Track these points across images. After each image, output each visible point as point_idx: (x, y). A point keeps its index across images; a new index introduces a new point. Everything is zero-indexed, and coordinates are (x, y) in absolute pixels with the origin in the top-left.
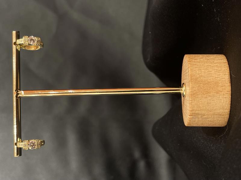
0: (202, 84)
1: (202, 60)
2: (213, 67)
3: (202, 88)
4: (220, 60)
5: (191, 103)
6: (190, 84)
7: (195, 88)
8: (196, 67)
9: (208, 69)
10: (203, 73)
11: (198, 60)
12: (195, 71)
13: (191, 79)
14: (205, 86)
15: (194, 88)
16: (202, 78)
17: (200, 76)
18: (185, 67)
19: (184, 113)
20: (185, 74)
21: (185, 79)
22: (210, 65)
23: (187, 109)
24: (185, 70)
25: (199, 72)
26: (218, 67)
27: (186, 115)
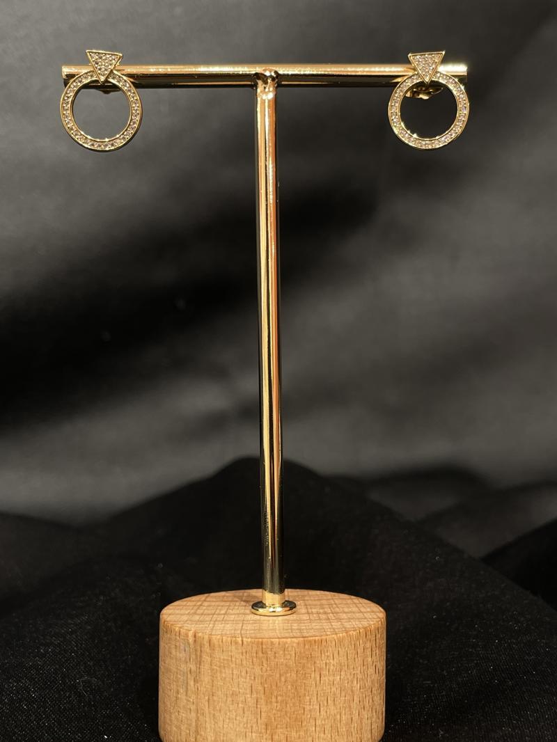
0: (295, 678)
1: (371, 670)
2: (350, 707)
3: (283, 679)
4: (369, 728)
5: (236, 643)
7: (284, 654)
8: (349, 658)
9: (343, 694)
10: (331, 678)
11: (370, 659)
13: (310, 641)
14: (289, 687)
15: (282, 652)
16: (315, 678)
17: (321, 669)
18: (346, 610)
19: (201, 605)
20: (325, 613)
21: (308, 613)
22: (355, 698)
23: (216, 621)
24: (337, 613)
25: (332, 667)
26: (347, 724)
27: (197, 618)
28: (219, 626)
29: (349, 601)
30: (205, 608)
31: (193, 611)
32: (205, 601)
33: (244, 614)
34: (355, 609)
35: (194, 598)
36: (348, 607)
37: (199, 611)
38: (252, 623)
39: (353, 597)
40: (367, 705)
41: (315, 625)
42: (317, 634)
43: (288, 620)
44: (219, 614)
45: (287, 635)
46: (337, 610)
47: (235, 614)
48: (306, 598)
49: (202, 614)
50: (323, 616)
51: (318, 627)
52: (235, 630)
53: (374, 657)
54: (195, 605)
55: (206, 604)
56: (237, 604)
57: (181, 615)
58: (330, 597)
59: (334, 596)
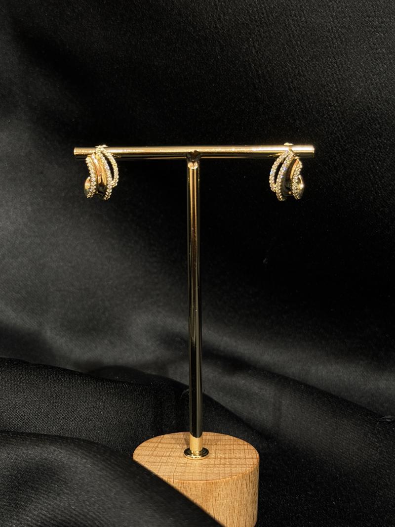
0: (201, 501)
1: (246, 495)
2: (232, 516)
6: (202, 482)
8: (232, 490)
9: (228, 509)
10: (221, 501)
11: (245, 490)
12: (224, 489)
13: (210, 483)
18: (238, 455)
19: (157, 447)
20: (225, 458)
21: (215, 458)
22: (235, 511)
23: (162, 462)
24: (231, 458)
25: (222, 496)
27: (152, 459)
28: (164, 467)
29: (242, 447)
30: (159, 449)
31: (152, 452)
32: (160, 442)
33: (179, 457)
34: (242, 455)
35: (154, 440)
36: (240, 453)
37: (155, 453)
38: (182, 466)
39: (246, 443)
40: (243, 513)
41: (216, 470)
42: (215, 478)
43: (202, 464)
44: (165, 456)
45: (198, 478)
46: (233, 455)
47: (174, 457)
48: (218, 443)
49: (156, 456)
50: (223, 461)
51: (219, 472)
52: (171, 472)
53: (248, 488)
55: (160, 445)
56: (178, 446)
57: (145, 456)
58: (232, 443)
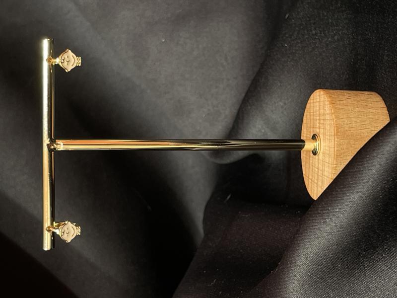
1: (349, 101)
2: (366, 113)
3: (353, 146)
4: (376, 103)
5: (336, 167)
6: (336, 140)
7: (343, 145)
9: (360, 116)
10: (353, 122)
11: (344, 102)
13: (337, 132)
14: (357, 143)
15: (341, 146)
16: (353, 130)
17: (349, 128)
18: (318, 109)
19: (311, 180)
20: (320, 120)
21: (319, 128)
22: (362, 110)
23: (322, 175)
24: (320, 114)
25: (349, 122)
26: (374, 115)
27: (320, 183)
28: (326, 173)
29: (312, 105)
30: (313, 178)
31: (315, 184)
32: (308, 178)
33: (318, 159)
34: (317, 104)
35: (306, 183)
37: (316, 181)
38: (325, 157)
39: (309, 101)
40: (365, 104)
41: (328, 127)
42: (333, 128)
43: (324, 140)
44: (318, 172)
45: (333, 143)
46: (318, 113)
47: (318, 163)
48: (309, 125)
49: (318, 180)
50: (322, 121)
51: (329, 126)
52: (329, 166)
53: (344, 99)
54: (312, 183)
55: (310, 177)
56: (311, 161)
57: (317, 190)
58: (308, 114)
59: (307, 111)
